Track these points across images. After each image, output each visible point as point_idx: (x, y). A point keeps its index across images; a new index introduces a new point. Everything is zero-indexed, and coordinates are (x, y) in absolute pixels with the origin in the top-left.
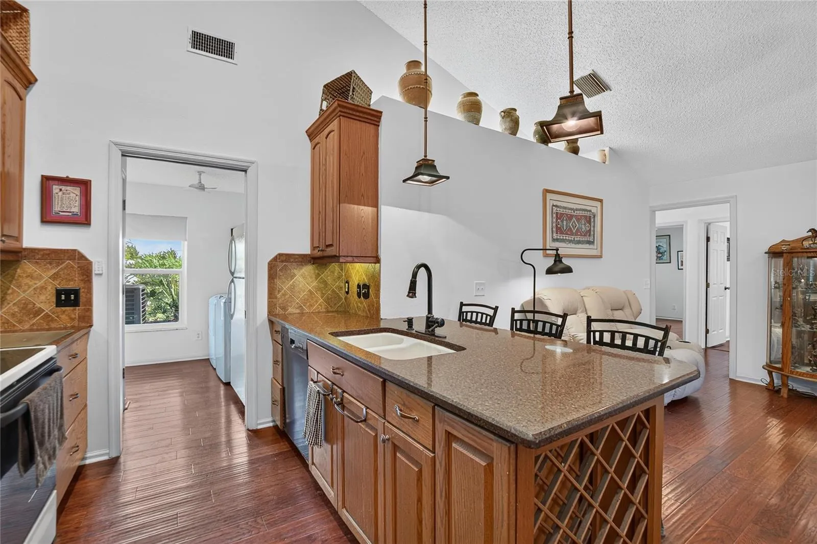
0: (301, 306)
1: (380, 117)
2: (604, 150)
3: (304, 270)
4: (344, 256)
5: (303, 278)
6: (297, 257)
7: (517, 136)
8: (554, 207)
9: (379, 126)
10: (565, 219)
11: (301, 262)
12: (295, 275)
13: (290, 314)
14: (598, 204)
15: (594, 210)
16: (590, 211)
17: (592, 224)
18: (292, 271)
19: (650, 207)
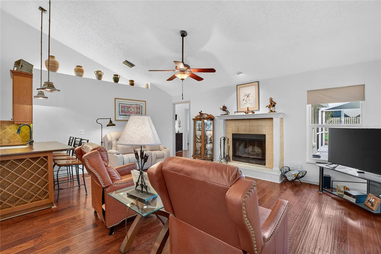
0: (9, 139)
1: (32, 76)
2: (148, 84)
3: (10, 126)
4: (16, 122)
5: (10, 129)
6: (7, 122)
7: (102, 80)
8: (120, 104)
9: (32, 78)
10: (126, 108)
11: (9, 123)
12: (6, 128)
13: (4, 142)
14: (144, 103)
15: (141, 105)
16: (140, 105)
17: (141, 109)
18: (4, 127)
19: (173, 103)
